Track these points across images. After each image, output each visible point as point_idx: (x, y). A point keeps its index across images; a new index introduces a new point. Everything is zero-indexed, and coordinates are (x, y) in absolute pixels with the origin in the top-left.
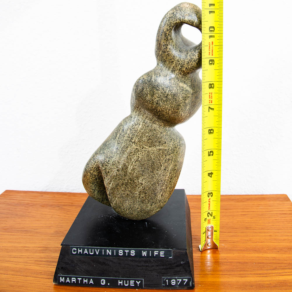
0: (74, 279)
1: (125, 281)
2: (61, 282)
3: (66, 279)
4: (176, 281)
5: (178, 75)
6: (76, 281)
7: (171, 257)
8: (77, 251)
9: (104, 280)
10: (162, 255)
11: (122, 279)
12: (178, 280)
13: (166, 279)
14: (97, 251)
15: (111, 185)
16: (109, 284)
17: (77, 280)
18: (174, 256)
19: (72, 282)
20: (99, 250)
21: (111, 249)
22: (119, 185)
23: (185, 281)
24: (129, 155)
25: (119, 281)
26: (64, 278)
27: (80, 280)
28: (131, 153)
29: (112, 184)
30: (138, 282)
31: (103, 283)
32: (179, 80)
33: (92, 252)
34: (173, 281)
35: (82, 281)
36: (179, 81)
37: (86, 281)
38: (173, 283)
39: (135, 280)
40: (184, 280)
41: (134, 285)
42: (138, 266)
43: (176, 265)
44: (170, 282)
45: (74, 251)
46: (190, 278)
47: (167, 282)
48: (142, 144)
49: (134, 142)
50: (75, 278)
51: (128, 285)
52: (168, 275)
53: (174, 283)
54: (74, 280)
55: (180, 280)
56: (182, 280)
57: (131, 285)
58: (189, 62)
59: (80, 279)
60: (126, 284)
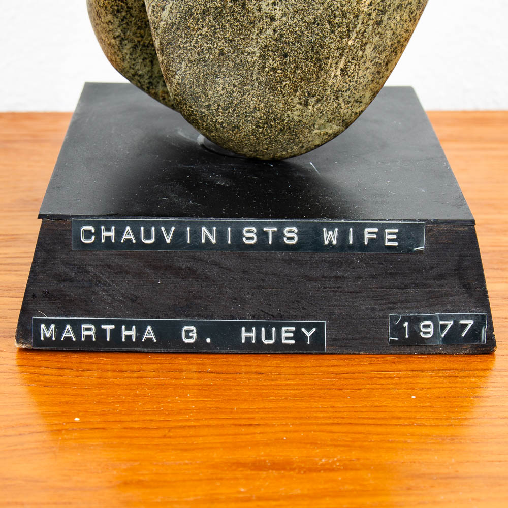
0: (89, 329)
1: (263, 329)
2: (42, 339)
3: (60, 331)
4: (436, 325)
6: (96, 334)
7: (419, 249)
8: (98, 233)
9: (194, 328)
10: (390, 240)
11: (253, 324)
12: (442, 322)
13: (404, 319)
14: (168, 233)
15: (165, 14)
16: (208, 340)
17: (100, 333)
18: (429, 245)
19: (83, 339)
20: (173, 228)
21: (214, 224)
22: (192, 14)
23: (466, 325)
25: (243, 328)
26: (53, 326)
27: (111, 330)
29: (171, 12)
30: (309, 330)
31: (188, 337)
33: (148, 236)
34: (425, 326)
35: (116, 333)
37: (132, 333)
38: (425, 333)
39: (298, 326)
40: (462, 322)
41: (293, 342)
42: (310, 279)
43: (434, 272)
44: (415, 328)
45: (88, 234)
46: (483, 317)
47: (404, 328)
50: (92, 326)
51: (274, 343)
52: (409, 305)
53: (428, 333)
54: (88, 331)
55: (450, 323)
56: (456, 323)
57: (284, 342)
59: (109, 327)
60: (268, 337)
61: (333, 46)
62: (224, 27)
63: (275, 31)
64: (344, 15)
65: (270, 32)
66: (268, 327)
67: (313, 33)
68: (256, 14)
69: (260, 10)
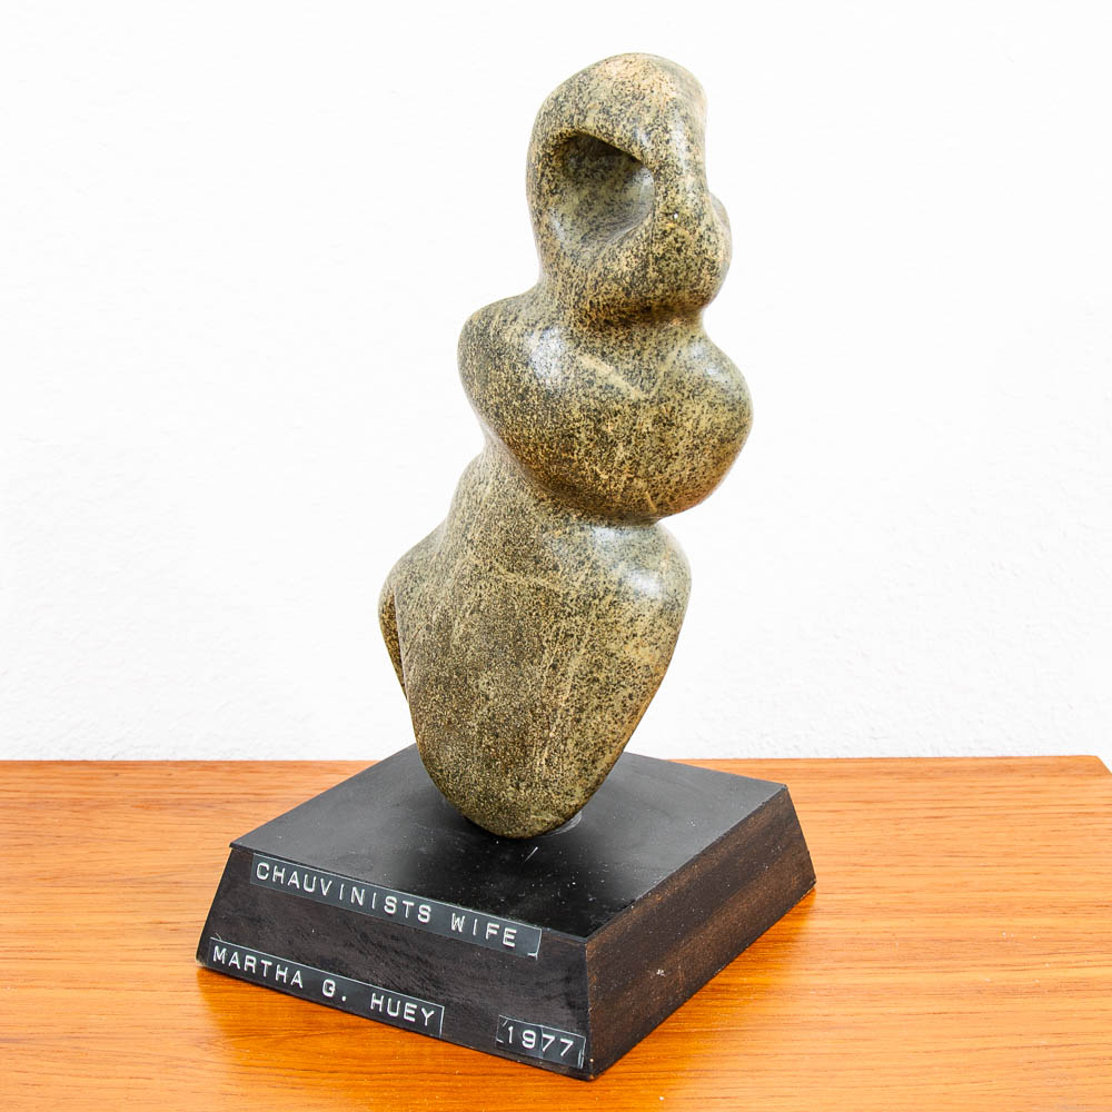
1: (390, 1000)
5: (575, 325)
11: (382, 993)
14: (326, 886)
16: (344, 999)
20: (330, 882)
24: (458, 584)
25: (374, 995)
28: (463, 577)
30: (428, 1012)
32: (580, 343)
33: (310, 885)
36: (578, 346)
39: (420, 1005)
41: (414, 1019)
48: (488, 553)
49: (471, 541)
51: (397, 1017)
57: (405, 1017)
58: (597, 283)
60: (394, 1010)
61: (535, 734)
62: (451, 698)
63: (489, 710)
64: (543, 707)
65: (485, 710)
66: (395, 999)
67: (518, 719)
68: (475, 690)
69: (477, 687)
